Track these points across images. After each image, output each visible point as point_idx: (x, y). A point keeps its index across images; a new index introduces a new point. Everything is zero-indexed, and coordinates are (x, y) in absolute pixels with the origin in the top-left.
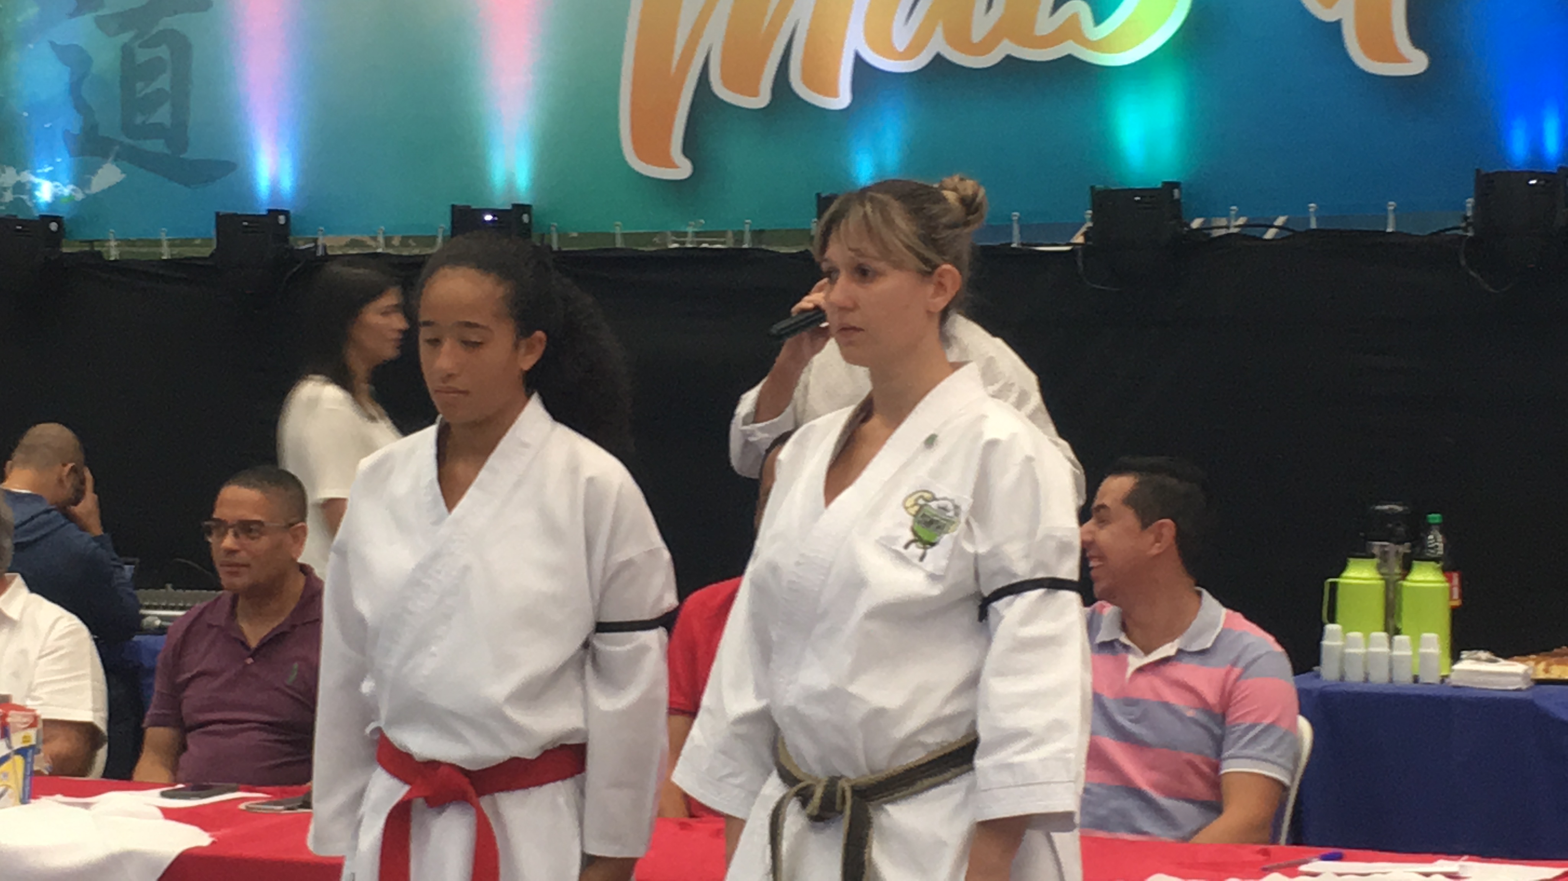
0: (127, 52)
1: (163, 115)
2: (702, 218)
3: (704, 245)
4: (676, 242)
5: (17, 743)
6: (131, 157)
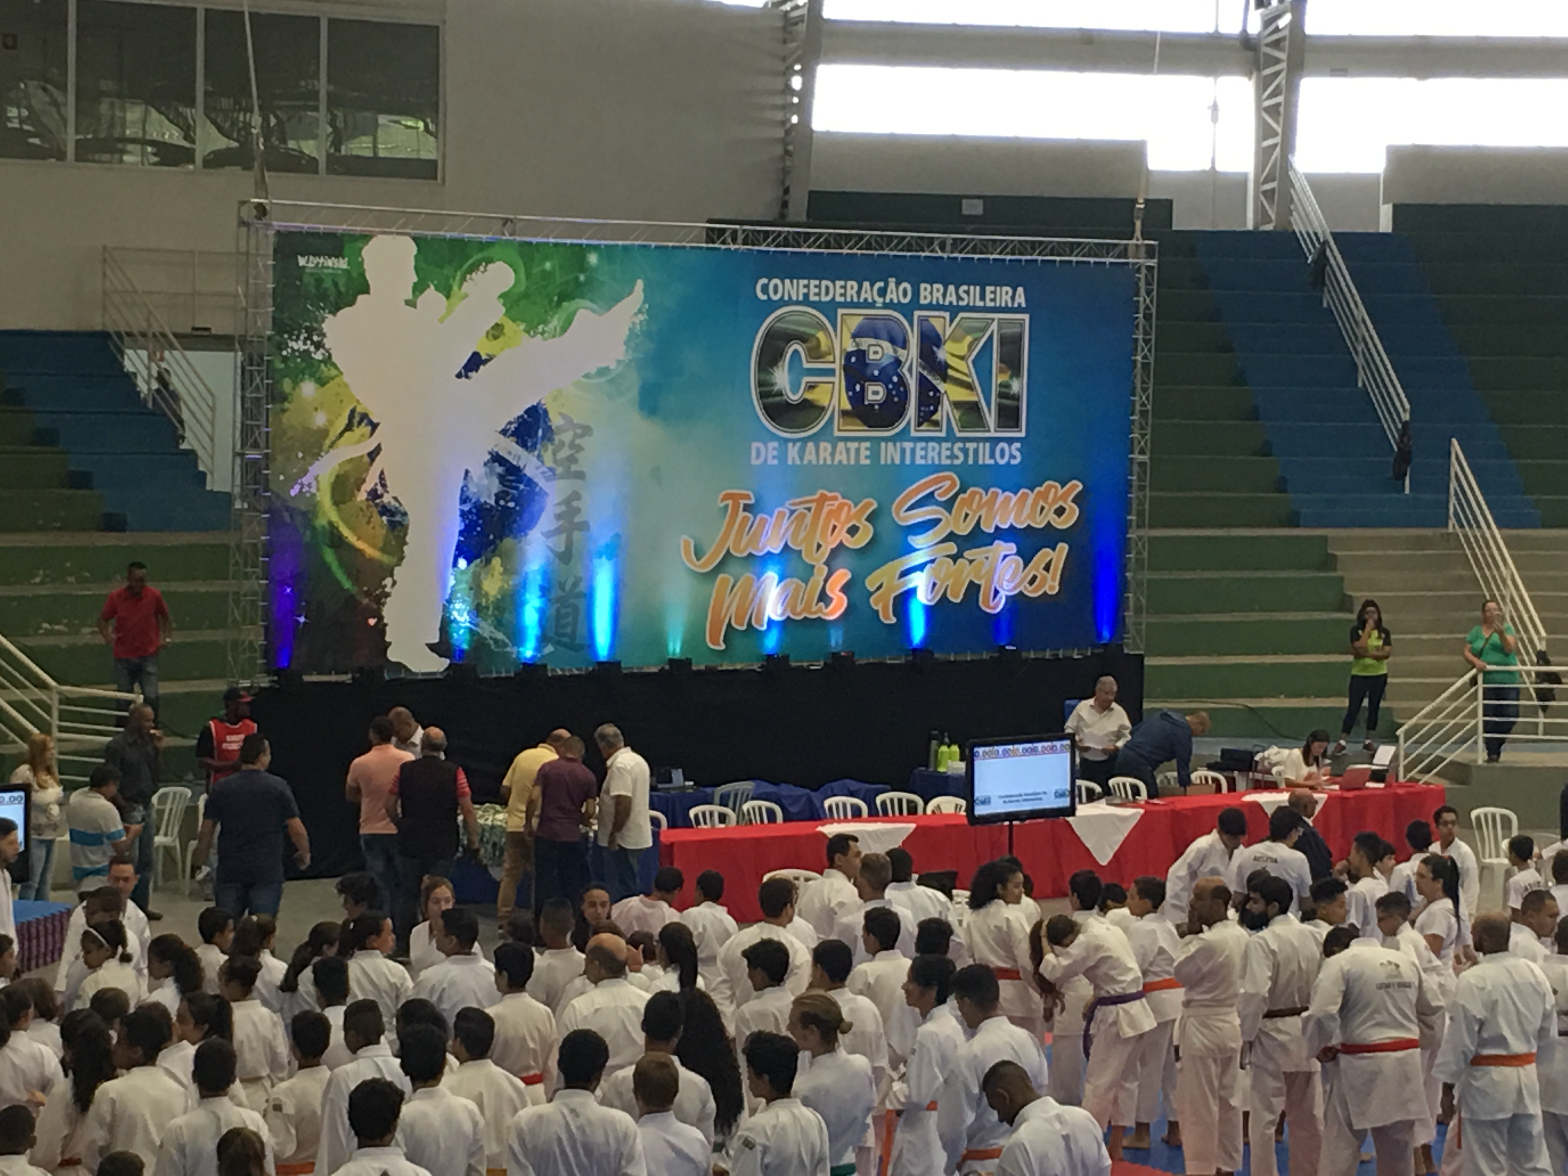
0: (558, 611)
1: (569, 630)
6: (557, 643)
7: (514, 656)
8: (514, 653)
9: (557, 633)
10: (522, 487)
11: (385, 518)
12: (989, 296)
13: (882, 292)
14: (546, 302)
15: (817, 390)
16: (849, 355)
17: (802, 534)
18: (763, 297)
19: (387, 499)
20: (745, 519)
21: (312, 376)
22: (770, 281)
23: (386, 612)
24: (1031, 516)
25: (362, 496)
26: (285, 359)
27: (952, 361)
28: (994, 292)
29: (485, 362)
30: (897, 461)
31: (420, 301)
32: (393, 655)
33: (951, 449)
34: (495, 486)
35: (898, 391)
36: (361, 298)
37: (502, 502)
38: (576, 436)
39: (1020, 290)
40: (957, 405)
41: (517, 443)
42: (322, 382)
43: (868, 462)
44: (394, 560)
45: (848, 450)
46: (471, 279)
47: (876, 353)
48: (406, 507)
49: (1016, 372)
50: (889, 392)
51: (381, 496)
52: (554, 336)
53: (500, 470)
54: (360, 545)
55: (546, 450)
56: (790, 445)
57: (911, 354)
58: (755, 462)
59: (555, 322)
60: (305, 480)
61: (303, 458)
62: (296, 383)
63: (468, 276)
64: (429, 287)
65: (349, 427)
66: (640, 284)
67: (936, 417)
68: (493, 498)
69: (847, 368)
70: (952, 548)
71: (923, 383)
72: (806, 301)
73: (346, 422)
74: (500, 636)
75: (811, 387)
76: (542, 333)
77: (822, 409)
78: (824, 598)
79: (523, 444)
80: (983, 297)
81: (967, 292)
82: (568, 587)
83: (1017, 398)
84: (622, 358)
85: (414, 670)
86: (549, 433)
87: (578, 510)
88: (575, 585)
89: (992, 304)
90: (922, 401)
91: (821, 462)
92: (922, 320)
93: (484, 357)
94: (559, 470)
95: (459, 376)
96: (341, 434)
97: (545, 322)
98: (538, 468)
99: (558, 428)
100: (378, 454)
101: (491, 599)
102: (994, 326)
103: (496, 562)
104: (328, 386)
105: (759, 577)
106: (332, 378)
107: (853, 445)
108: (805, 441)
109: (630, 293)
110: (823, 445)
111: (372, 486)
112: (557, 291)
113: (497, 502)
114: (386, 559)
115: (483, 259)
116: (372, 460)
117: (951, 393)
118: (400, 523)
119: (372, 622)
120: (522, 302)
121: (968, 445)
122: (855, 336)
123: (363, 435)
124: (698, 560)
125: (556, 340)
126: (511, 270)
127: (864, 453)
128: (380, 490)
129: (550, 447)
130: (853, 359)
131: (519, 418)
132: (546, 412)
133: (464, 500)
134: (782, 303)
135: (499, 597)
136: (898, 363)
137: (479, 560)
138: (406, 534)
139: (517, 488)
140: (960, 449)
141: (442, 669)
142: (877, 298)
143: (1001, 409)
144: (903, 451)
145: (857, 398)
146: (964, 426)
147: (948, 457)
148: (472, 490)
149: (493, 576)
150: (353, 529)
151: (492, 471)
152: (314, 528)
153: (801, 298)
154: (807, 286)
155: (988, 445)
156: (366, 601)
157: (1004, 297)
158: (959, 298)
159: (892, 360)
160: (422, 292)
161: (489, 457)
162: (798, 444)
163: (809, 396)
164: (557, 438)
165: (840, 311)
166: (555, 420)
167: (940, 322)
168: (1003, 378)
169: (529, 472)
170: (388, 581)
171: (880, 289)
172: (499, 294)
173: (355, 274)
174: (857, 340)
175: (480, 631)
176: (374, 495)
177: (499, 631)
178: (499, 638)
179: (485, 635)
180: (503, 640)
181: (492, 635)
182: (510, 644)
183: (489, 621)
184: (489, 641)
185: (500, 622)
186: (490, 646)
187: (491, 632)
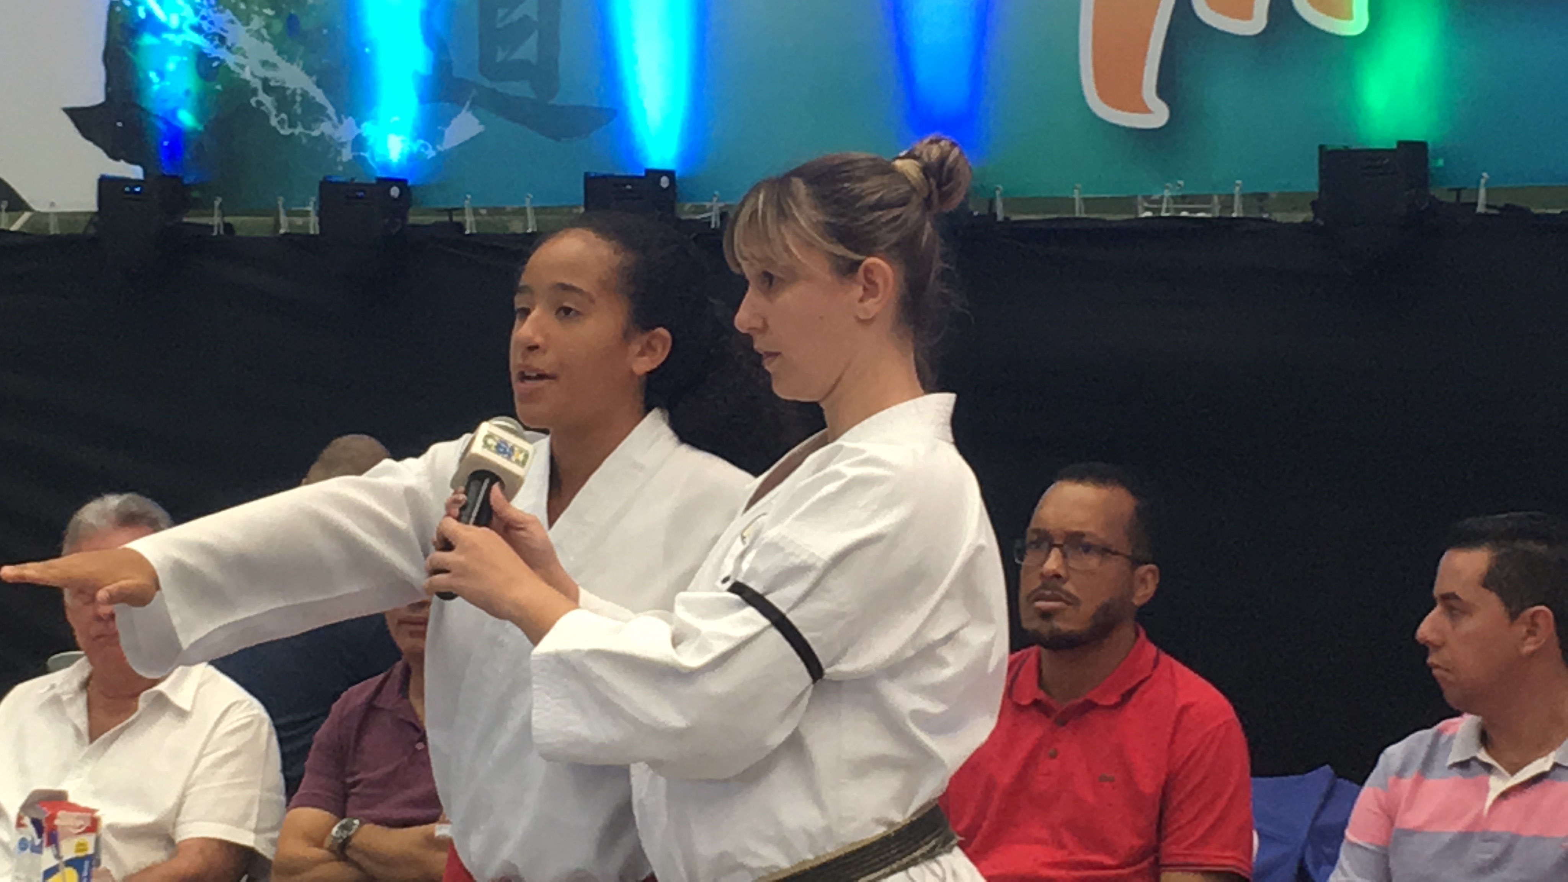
2: (1180, 179)
3: (1184, 214)
4: (1147, 209)
5: (69, 850)
7: (347, 155)
8: (343, 145)
9: (486, 69)
74: (294, 77)
177: (291, 60)
178: (290, 85)
179: (246, 75)
180: (305, 94)
181: (269, 74)
182: (331, 111)
183: (257, 23)
184: (262, 96)
185: (292, 24)
186: (266, 117)
187: (265, 63)
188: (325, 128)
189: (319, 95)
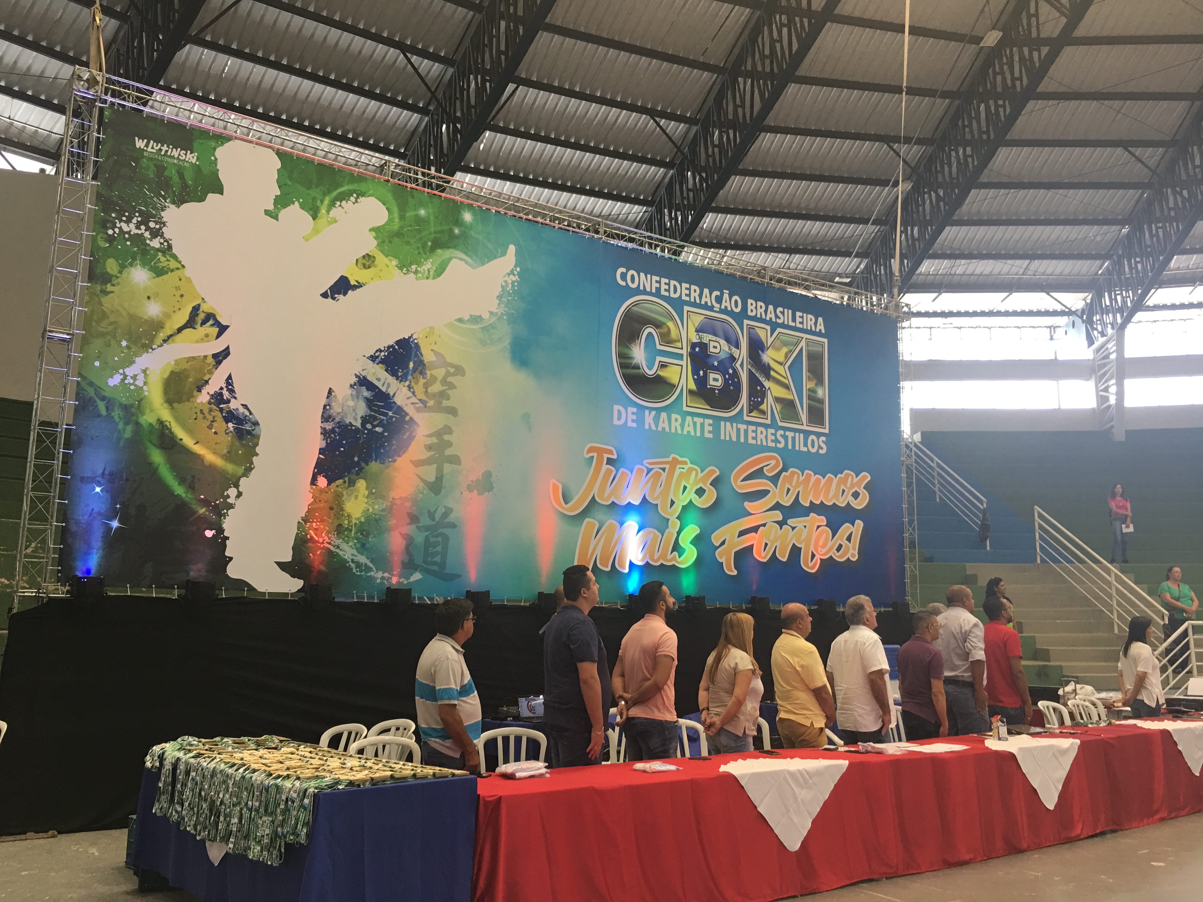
0: (427, 538)
6: (425, 571)
7: (379, 581)
8: (378, 578)
9: (425, 562)
10: (390, 414)
11: (230, 425)
12: (798, 320)
13: (719, 300)
14: (420, 245)
15: (668, 369)
16: (694, 345)
17: (658, 490)
18: (623, 283)
19: (234, 405)
20: (609, 472)
21: (145, 264)
22: (627, 271)
23: (228, 525)
24: (835, 496)
25: (203, 398)
26: (111, 239)
27: (773, 365)
28: (802, 317)
29: (354, 288)
30: (734, 439)
31: (283, 214)
32: (233, 571)
33: (774, 435)
34: (362, 409)
35: (733, 381)
36: (211, 197)
37: (369, 426)
38: (448, 374)
39: (820, 320)
40: (778, 400)
41: (386, 370)
42: (159, 272)
43: (711, 436)
44: (241, 470)
45: (695, 424)
46: (340, 206)
47: (715, 347)
48: (258, 416)
49: (820, 382)
50: (726, 381)
51: (228, 401)
52: (427, 278)
53: (367, 394)
54: (198, 449)
55: (417, 383)
56: (647, 412)
57: (742, 353)
58: (616, 422)
59: (428, 265)
60: (129, 371)
61: (128, 347)
62: (122, 267)
63: (338, 203)
64: (293, 203)
65: (190, 324)
66: (512, 249)
67: (763, 407)
68: (359, 421)
69: (692, 355)
70: (778, 515)
71: (753, 379)
72: (657, 293)
73: (187, 318)
74: (362, 559)
75: (663, 366)
76: (416, 272)
77: (673, 387)
78: (676, 547)
79: (394, 373)
80: (794, 320)
81: (783, 313)
82: (438, 516)
83: (822, 402)
84: (495, 311)
85: (261, 589)
86: (421, 367)
87: (450, 444)
88: (446, 515)
89: (801, 326)
90: (753, 393)
91: (673, 431)
92: (751, 328)
93: (353, 283)
94: (431, 403)
95: (325, 295)
96: (180, 330)
97: (419, 264)
98: (408, 398)
99: (431, 363)
100: (225, 358)
101: (354, 521)
102: (803, 343)
103: (361, 484)
104: (165, 277)
105: (622, 524)
106: (172, 271)
107: (699, 420)
108: (659, 410)
109: (504, 254)
110: (674, 416)
111: (217, 389)
112: (432, 236)
113: (363, 424)
114: (230, 468)
115: (355, 191)
116: (219, 363)
117: (774, 390)
118: (249, 433)
119: (209, 534)
120: (396, 240)
121: (787, 433)
122: (697, 331)
123: (207, 336)
124: (566, 503)
125: (430, 281)
126: (384, 208)
127: (708, 428)
128: (226, 394)
129: (422, 381)
130: (697, 349)
131: (389, 347)
132: (417, 346)
133: (326, 418)
134: (638, 291)
135: (363, 520)
136: (732, 359)
137: (340, 481)
138: (257, 444)
139: (385, 415)
140: (781, 435)
141: (294, 590)
142: (715, 304)
143: (811, 409)
144: (738, 430)
145: (702, 382)
146: (783, 419)
147: (772, 441)
148: (336, 409)
149: (356, 497)
150: (190, 432)
151: (358, 392)
152: (137, 423)
153: (654, 291)
154: (659, 282)
155: (802, 435)
156: (202, 511)
157: (809, 323)
158: (777, 317)
159: (728, 356)
160: (285, 206)
161: (355, 380)
162: (653, 413)
163: (661, 373)
164: (428, 373)
165: (686, 308)
166: (428, 356)
167: (763, 333)
168: (811, 385)
169: (399, 400)
170: (232, 492)
171: (717, 297)
172: (371, 227)
173: (205, 170)
174: (700, 334)
175: (341, 553)
176: (218, 399)
177: (362, 555)
178: (361, 561)
179: (346, 557)
180: (366, 564)
181: (354, 558)
182: (374, 569)
183: (351, 544)
184: (351, 563)
185: (363, 545)
186: (352, 569)
187: (353, 555)
188: (372, 574)
189: (371, 565)
